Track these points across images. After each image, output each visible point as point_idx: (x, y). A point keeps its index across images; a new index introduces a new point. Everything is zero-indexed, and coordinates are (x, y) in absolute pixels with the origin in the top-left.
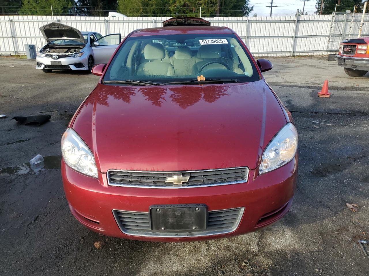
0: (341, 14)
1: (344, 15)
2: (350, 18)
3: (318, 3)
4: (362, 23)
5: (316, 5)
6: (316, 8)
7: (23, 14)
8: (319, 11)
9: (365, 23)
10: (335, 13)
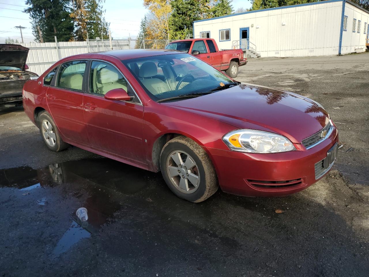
0: (93, 41)
1: (95, 41)
2: (100, 44)
3: (34, 31)
4: (111, 47)
5: (33, 33)
6: (34, 36)
8: (38, 39)
9: (113, 47)
10: (88, 39)
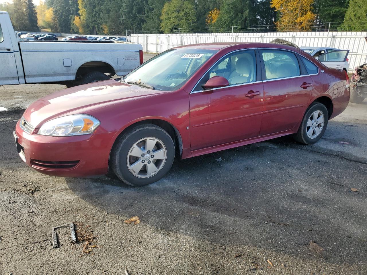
7: (342, 30)
